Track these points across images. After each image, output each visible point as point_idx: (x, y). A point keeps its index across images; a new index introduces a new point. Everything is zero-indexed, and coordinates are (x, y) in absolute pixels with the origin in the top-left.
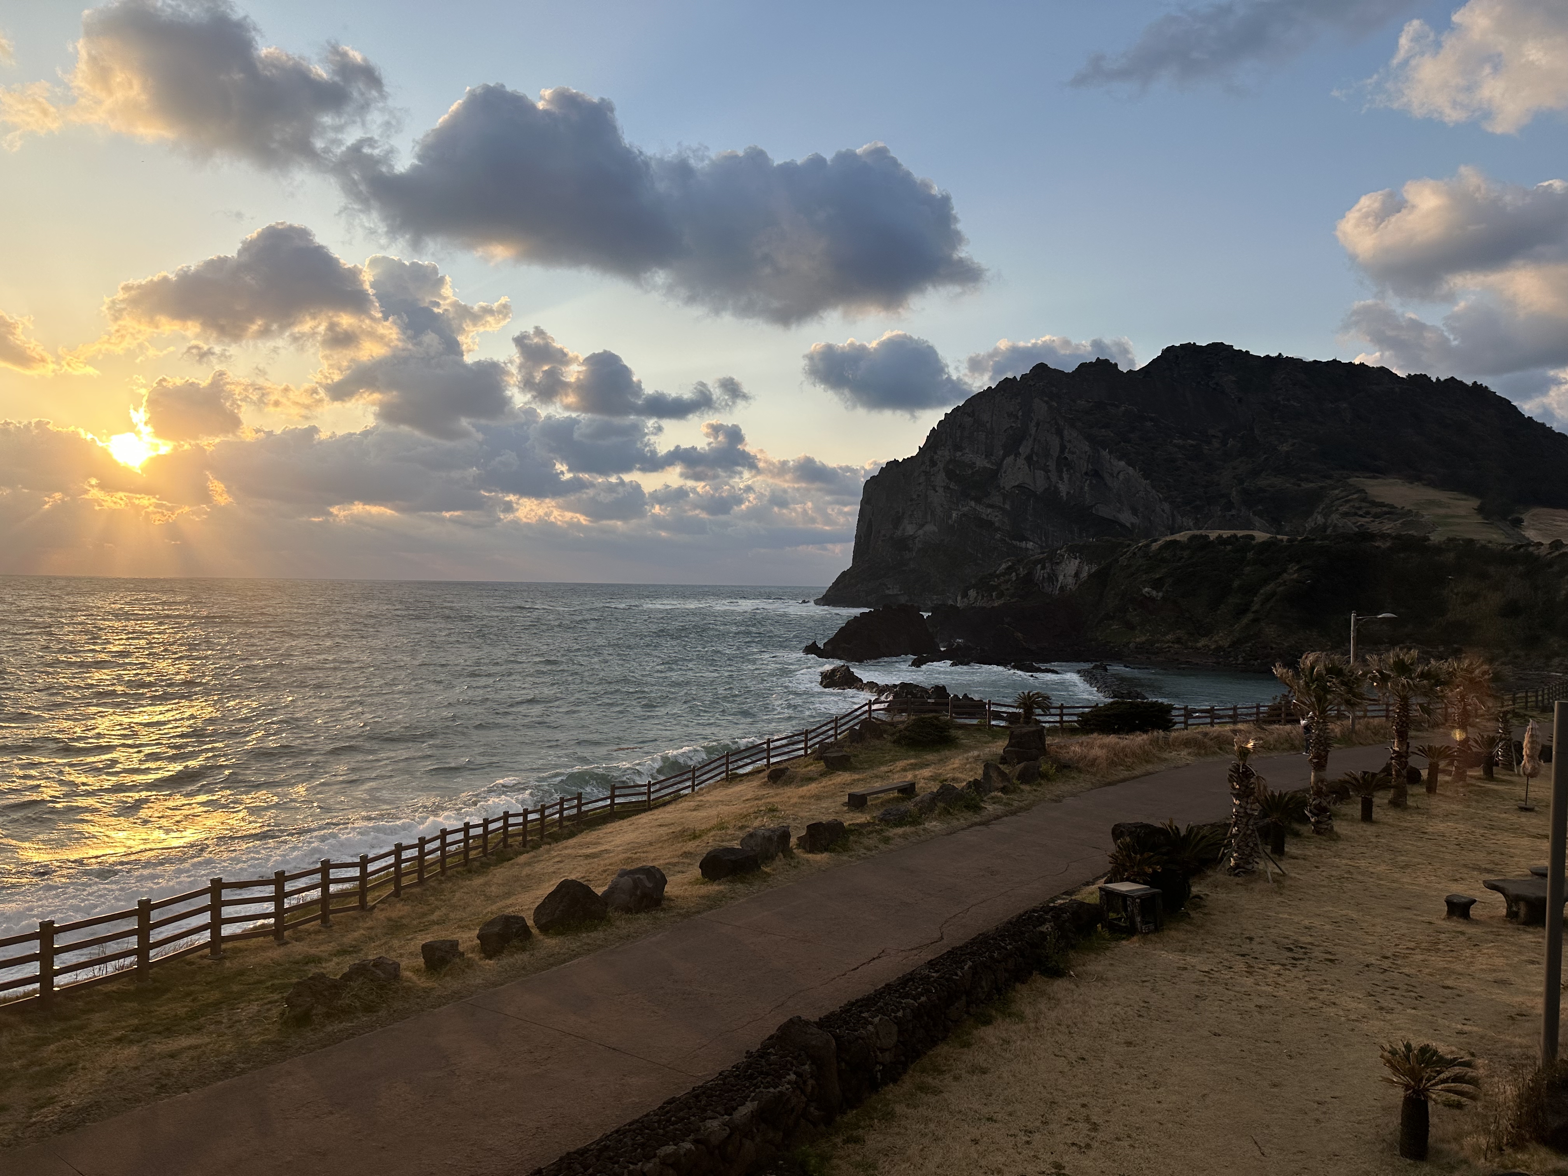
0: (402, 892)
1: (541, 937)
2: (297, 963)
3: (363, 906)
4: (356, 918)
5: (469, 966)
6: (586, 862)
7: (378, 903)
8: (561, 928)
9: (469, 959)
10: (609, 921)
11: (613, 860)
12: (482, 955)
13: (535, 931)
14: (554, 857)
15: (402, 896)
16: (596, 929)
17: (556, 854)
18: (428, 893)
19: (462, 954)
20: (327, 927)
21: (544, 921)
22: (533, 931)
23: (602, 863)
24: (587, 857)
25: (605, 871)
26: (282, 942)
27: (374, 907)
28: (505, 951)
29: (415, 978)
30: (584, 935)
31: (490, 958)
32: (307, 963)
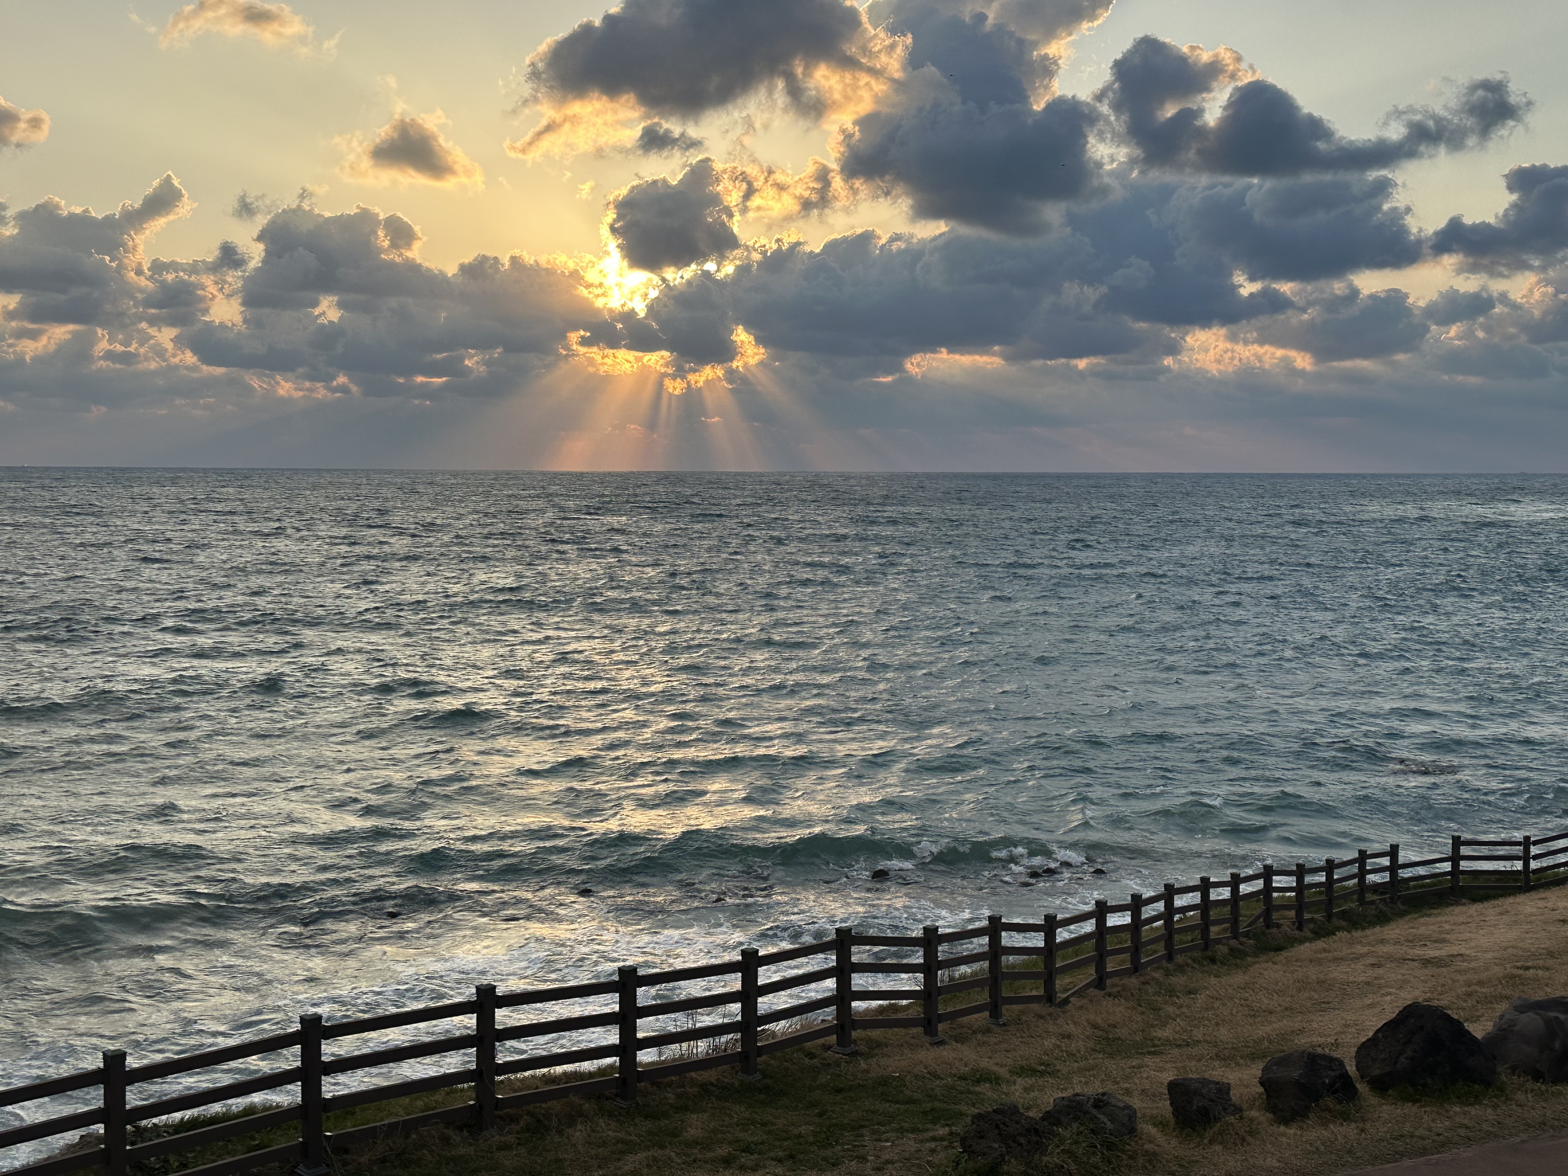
0: (1109, 982)
1: (1373, 1100)
2: (962, 1078)
3: (1049, 997)
4: (1041, 1017)
5: (1251, 1133)
6: (1427, 972)
7: (1073, 995)
8: (1411, 1090)
9: (1251, 1120)
10: (1502, 1090)
11: (1484, 976)
12: (1270, 1116)
13: (1362, 1088)
14: (1363, 956)
15: (1108, 990)
16: (1477, 1100)
17: (1365, 949)
18: (1150, 990)
19: (1238, 1110)
20: (998, 1025)
21: (1377, 1072)
22: (1358, 1086)
23: (1461, 978)
24: (1427, 962)
25: (1469, 995)
26: (936, 1039)
27: (1066, 1001)
28: (1311, 1115)
29: (1161, 1139)
30: (1457, 1109)
31: (1286, 1121)
32: (978, 1081)
